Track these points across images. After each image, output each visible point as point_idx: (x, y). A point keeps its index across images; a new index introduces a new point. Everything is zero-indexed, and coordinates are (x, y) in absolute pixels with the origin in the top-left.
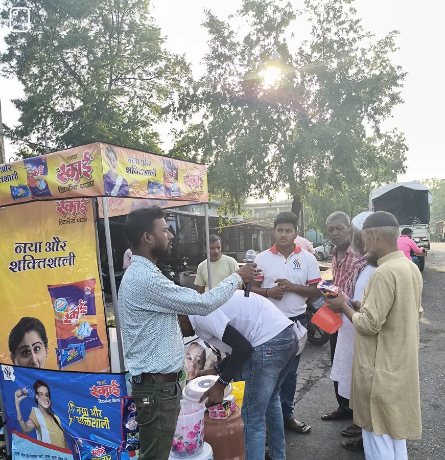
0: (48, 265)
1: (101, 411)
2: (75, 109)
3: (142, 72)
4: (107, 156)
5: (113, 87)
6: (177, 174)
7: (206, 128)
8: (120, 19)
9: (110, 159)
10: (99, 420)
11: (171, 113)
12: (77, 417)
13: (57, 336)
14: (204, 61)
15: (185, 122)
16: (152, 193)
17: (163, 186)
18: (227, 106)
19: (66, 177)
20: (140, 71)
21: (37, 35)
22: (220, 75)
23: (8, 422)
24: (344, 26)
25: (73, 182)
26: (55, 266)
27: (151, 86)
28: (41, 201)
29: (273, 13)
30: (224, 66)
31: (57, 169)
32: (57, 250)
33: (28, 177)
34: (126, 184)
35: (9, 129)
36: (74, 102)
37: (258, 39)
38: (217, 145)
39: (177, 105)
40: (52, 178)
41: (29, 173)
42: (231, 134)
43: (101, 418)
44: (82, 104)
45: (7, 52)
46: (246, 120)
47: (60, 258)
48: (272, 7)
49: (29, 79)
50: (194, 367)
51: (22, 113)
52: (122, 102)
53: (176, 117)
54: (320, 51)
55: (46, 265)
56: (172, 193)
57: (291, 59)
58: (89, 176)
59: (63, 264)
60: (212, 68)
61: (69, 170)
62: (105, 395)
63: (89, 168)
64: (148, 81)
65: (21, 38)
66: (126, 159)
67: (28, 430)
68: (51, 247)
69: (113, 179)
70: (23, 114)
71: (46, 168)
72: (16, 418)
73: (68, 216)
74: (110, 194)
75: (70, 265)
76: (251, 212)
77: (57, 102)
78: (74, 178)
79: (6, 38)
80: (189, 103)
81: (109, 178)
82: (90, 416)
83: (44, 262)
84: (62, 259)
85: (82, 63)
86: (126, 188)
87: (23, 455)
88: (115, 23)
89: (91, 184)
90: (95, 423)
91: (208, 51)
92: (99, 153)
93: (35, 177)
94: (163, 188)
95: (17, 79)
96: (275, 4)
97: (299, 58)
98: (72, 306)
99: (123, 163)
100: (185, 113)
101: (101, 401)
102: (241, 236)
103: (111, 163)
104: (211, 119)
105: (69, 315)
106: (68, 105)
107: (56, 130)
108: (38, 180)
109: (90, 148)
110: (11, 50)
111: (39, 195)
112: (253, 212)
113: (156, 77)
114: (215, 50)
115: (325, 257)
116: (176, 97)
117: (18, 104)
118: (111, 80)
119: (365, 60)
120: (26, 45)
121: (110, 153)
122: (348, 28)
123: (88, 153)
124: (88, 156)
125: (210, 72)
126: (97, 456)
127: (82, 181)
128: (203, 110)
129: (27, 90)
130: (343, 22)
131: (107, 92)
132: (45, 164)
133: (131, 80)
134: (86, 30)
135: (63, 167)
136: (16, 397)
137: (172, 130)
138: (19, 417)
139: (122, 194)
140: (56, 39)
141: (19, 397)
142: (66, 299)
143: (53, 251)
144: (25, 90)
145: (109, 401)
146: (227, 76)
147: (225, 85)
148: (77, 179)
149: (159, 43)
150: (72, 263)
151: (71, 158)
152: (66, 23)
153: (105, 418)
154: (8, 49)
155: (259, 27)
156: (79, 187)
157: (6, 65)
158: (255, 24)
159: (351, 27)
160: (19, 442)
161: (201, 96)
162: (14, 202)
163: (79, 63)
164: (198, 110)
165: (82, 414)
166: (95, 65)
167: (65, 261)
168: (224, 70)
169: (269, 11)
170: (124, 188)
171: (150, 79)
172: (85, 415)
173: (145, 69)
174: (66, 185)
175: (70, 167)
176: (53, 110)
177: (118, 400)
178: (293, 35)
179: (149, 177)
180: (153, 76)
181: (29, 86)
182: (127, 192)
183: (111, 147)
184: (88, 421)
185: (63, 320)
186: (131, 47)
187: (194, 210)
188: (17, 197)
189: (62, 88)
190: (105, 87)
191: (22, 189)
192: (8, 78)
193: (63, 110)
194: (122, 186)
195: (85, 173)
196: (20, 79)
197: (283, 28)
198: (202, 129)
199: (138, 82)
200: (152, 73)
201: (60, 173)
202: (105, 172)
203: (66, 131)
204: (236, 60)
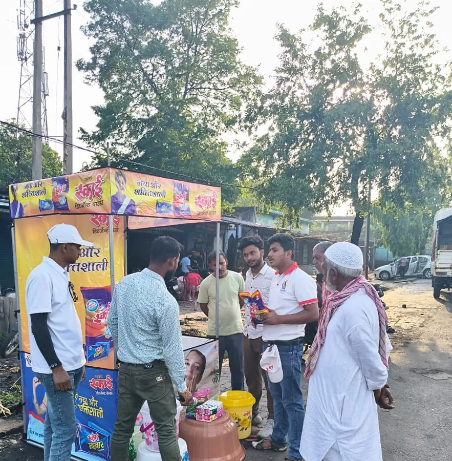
0: (82, 268)
1: (97, 401)
2: (150, 116)
3: (216, 82)
4: (116, 179)
5: (188, 96)
6: (188, 196)
7: (271, 140)
8: (199, 30)
9: (119, 182)
10: (96, 409)
11: (237, 124)
12: (79, 405)
13: (86, 333)
14: (275, 73)
15: (250, 133)
16: (160, 212)
17: (172, 207)
18: (294, 120)
19: (82, 196)
20: (215, 81)
21: (120, 45)
22: (290, 88)
23: (27, 404)
24: (419, 41)
25: (87, 201)
26: (89, 270)
27: (225, 96)
28: (61, 214)
29: (346, 27)
30: (294, 79)
31: (76, 188)
32: (91, 256)
33: (53, 193)
34: (133, 203)
35: (87, 133)
36: (150, 110)
37: (329, 54)
38: (279, 158)
39: (243, 116)
40: (72, 196)
41: (54, 190)
42: (295, 148)
43: (97, 408)
44: (156, 111)
45: (91, 61)
46: (311, 134)
47: (93, 264)
48: (345, 21)
49: (109, 87)
50: (192, 372)
51: (100, 118)
52: (195, 111)
53: (242, 129)
54: (393, 66)
55: (80, 268)
56: (181, 212)
57: (362, 73)
58: (99, 196)
59: (97, 268)
60: (281, 81)
61: (85, 189)
62: (101, 388)
63: (100, 189)
64: (222, 91)
65: (105, 47)
66: (135, 182)
67: (41, 412)
68: (85, 253)
69: (120, 199)
70: (101, 120)
71: (68, 186)
72: (32, 400)
73: (102, 226)
74: (117, 212)
75: (103, 270)
76: (319, 224)
77: (133, 109)
78: (88, 197)
79: (91, 49)
80: (256, 115)
81: (117, 199)
82: (89, 405)
83: (78, 266)
84: (96, 264)
85: (161, 73)
86: (133, 208)
87: (36, 434)
88: (195, 34)
89: (101, 203)
90: (92, 412)
91: (279, 64)
92: (109, 177)
93: (59, 193)
94: (172, 208)
95: (98, 86)
96: (348, 18)
97: (370, 72)
98: (103, 307)
99: (132, 186)
100: (251, 125)
101: (98, 393)
102: (304, 249)
103: (120, 185)
104: (277, 131)
105: (100, 316)
106: (144, 112)
107: (130, 136)
108: (61, 196)
109: (102, 172)
110: (94, 59)
111: (60, 209)
112: (323, 225)
113: (230, 87)
114: (286, 63)
115: (391, 276)
116: (243, 109)
117: (98, 110)
118: (186, 89)
119: (440, 77)
120: (109, 54)
121: (119, 176)
122: (423, 43)
123: (100, 176)
124: (100, 179)
125: (279, 85)
126: (92, 441)
127: (95, 200)
128: (270, 122)
129: (107, 97)
130: (419, 37)
131: (181, 101)
132: (67, 183)
133: (206, 89)
134: (166, 41)
135: (81, 187)
136: (34, 382)
137: (235, 141)
138: (35, 401)
139: (128, 213)
140: (137, 49)
141: (36, 383)
142: (98, 301)
143: (87, 256)
144: (105, 97)
145: (104, 393)
146: (296, 89)
147: (293, 98)
148: (90, 198)
149: (235, 54)
150: (105, 269)
151: (86, 179)
152: (148, 33)
153: (100, 408)
154: (92, 58)
155: (330, 41)
156: (91, 205)
157: (89, 73)
158: (327, 38)
159: (426, 42)
160: (34, 422)
161: (269, 109)
162: (40, 214)
163: (157, 72)
164: (264, 122)
165: (83, 403)
166: (172, 74)
167: (99, 266)
168: (293, 83)
169: (342, 25)
170: (130, 208)
171: (224, 89)
172: (85, 404)
173: (220, 79)
174: (82, 202)
175: (86, 187)
176: (129, 117)
177: (111, 393)
178: (366, 49)
179: (157, 198)
180: (228, 86)
181: (109, 93)
182: (134, 211)
183: (120, 172)
184: (87, 409)
185: (94, 319)
186: (208, 57)
187: (257, 220)
188: (43, 209)
189: (140, 96)
190: (180, 96)
191: (47, 203)
192: (90, 85)
193: (139, 117)
194: (128, 207)
195: (97, 194)
196: (101, 86)
197: (355, 43)
198: (266, 141)
199: (213, 91)
200: (226, 83)
201: (78, 191)
202: (113, 193)
203: (140, 137)
204: (306, 72)
